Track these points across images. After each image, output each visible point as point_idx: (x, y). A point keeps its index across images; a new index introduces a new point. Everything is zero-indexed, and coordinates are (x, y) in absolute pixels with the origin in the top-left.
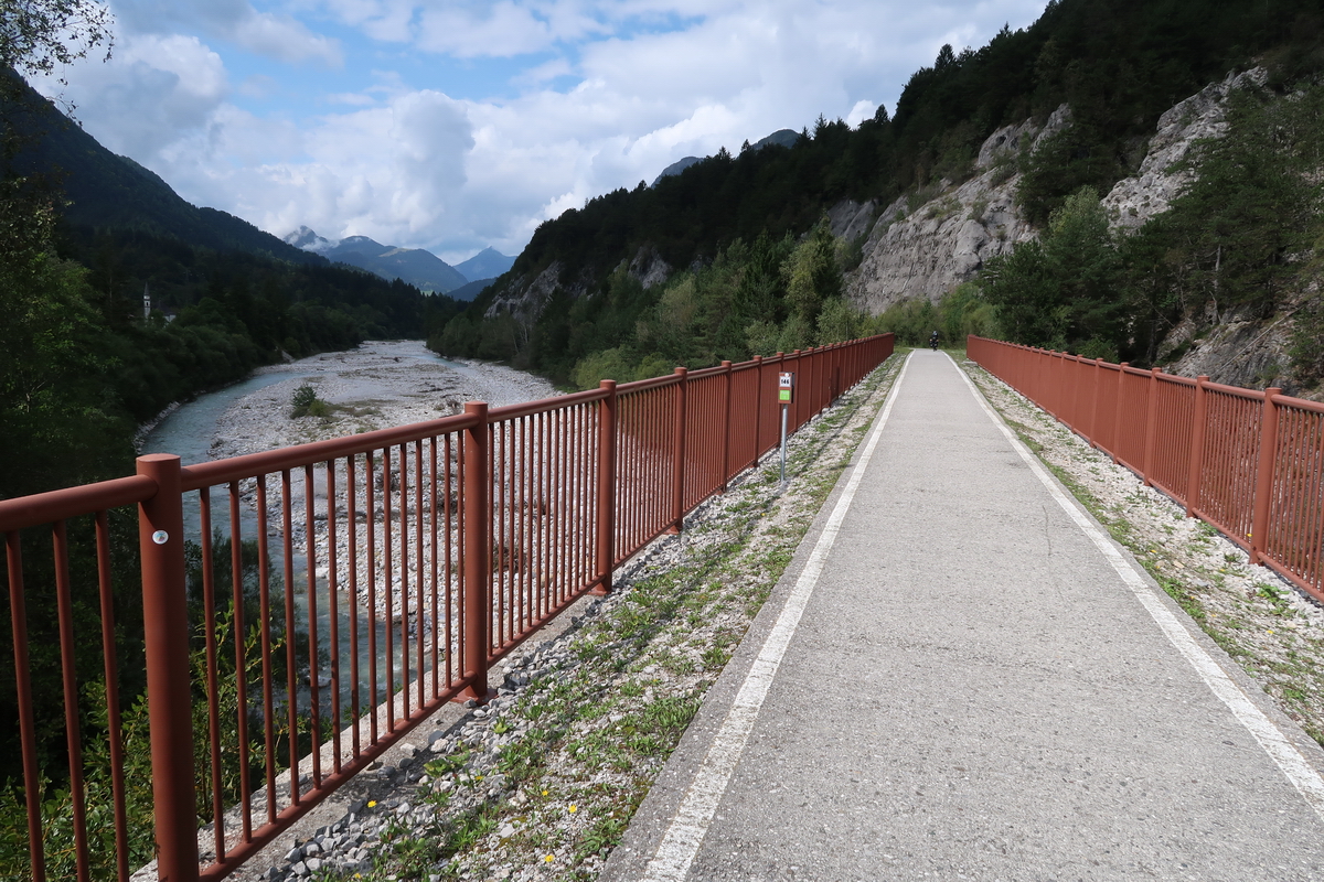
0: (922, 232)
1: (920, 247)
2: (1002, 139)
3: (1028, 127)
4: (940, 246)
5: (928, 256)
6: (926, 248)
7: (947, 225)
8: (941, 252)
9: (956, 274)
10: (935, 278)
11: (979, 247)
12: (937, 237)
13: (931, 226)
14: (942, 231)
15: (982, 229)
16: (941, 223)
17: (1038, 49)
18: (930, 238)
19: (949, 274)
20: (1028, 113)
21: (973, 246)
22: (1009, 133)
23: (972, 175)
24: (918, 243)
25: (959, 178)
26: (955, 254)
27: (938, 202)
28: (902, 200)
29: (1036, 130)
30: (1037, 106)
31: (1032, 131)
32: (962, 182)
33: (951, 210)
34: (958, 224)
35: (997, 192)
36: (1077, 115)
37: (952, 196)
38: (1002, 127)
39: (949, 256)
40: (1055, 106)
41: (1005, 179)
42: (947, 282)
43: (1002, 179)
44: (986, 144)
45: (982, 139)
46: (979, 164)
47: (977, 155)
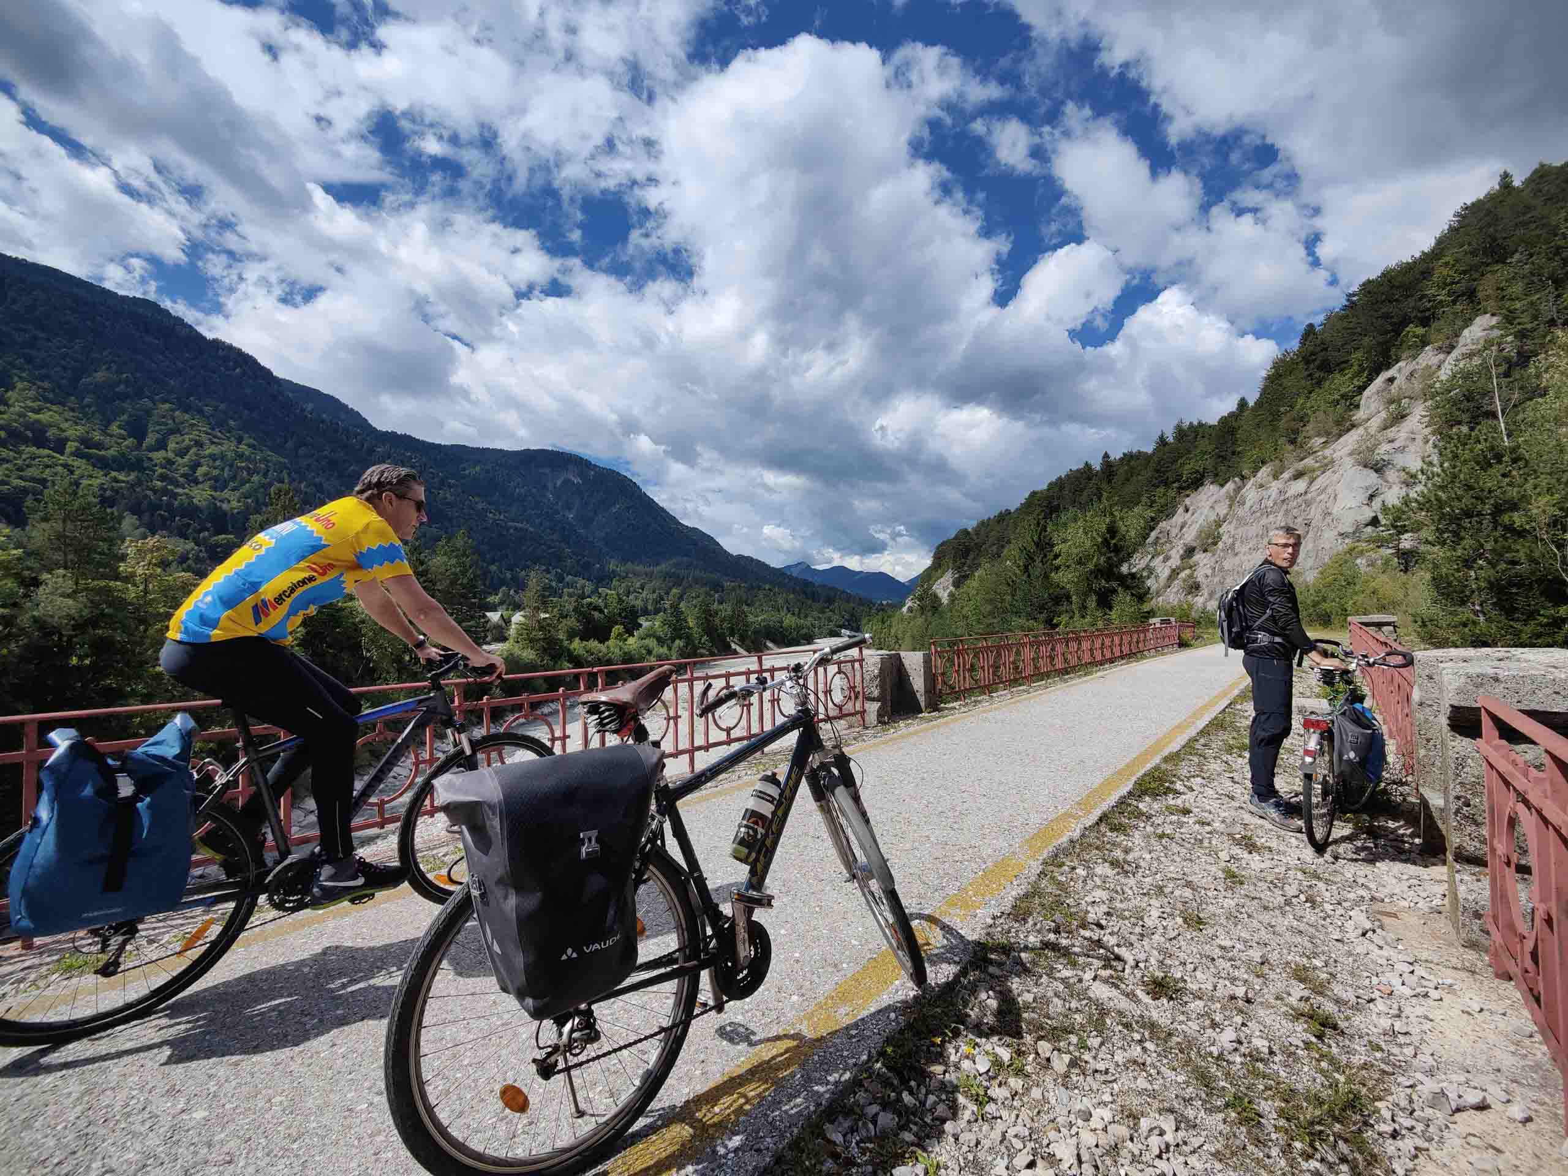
0: (1287, 495)
1: (1287, 512)
2: (1391, 380)
3: (1428, 357)
4: (1313, 507)
5: (1299, 520)
6: (1295, 512)
7: (1320, 482)
8: (1315, 513)
9: (1340, 534)
11: (1371, 497)
12: (1309, 496)
13: (1301, 485)
14: (1313, 488)
15: (1374, 475)
16: (1312, 481)
17: (1426, 274)
18: (1300, 500)
19: (1330, 535)
20: (1424, 342)
21: (1363, 497)
22: (1400, 370)
23: (1353, 426)
24: (1285, 507)
25: (1335, 431)
26: (1335, 510)
27: (1309, 462)
28: (1264, 472)
29: (1441, 356)
30: (1439, 331)
31: (1435, 360)
32: (1340, 436)
33: (1326, 465)
34: (1335, 477)
35: (1391, 433)
36: (1509, 319)
37: (1327, 452)
38: (1388, 366)
39: (1327, 514)
40: (1468, 322)
41: (1403, 417)
42: (1327, 546)
43: (1400, 417)
44: (1366, 393)
45: (1362, 389)
46: (1360, 415)
47: (1357, 407)
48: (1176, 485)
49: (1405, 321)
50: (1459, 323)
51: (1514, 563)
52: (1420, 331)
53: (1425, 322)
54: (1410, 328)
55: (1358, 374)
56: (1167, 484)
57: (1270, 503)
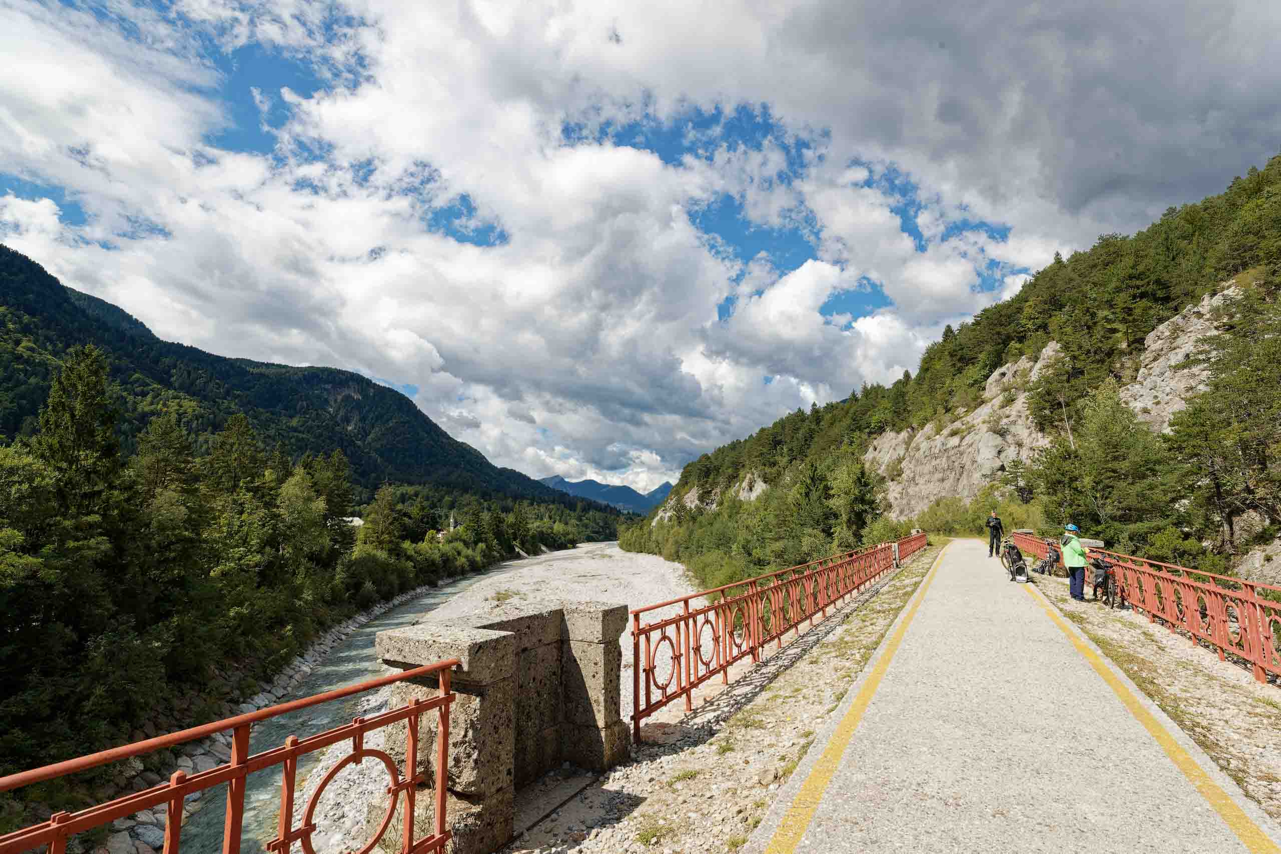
0: (947, 447)
1: (948, 457)
2: (1003, 374)
3: (1024, 363)
4: (965, 455)
5: (956, 464)
6: (953, 458)
7: (968, 440)
8: (966, 460)
9: (983, 475)
10: (964, 481)
11: (999, 452)
12: (962, 448)
13: (955, 441)
14: (964, 444)
15: (1000, 438)
16: (962, 438)
17: (1020, 310)
18: (956, 450)
19: (977, 475)
20: (1021, 353)
21: (994, 452)
22: (1008, 369)
23: (983, 402)
24: (946, 455)
25: (973, 405)
26: (979, 460)
27: (958, 424)
28: (929, 428)
29: (1032, 363)
30: (1029, 347)
31: (1029, 365)
32: (976, 408)
33: (970, 428)
34: (977, 437)
35: (1007, 410)
36: (1066, 347)
37: (968, 419)
38: (1001, 366)
39: (974, 462)
40: (1044, 345)
41: (1012, 401)
42: (976, 482)
43: (1010, 401)
44: (990, 380)
45: (987, 377)
46: (986, 395)
47: (984, 389)
48: (867, 430)
49: (1009, 338)
50: (1040, 344)
51: (1079, 506)
52: (1018, 345)
53: (1021, 340)
54: (1012, 343)
55: (984, 368)
56: (860, 429)
57: (937, 451)
